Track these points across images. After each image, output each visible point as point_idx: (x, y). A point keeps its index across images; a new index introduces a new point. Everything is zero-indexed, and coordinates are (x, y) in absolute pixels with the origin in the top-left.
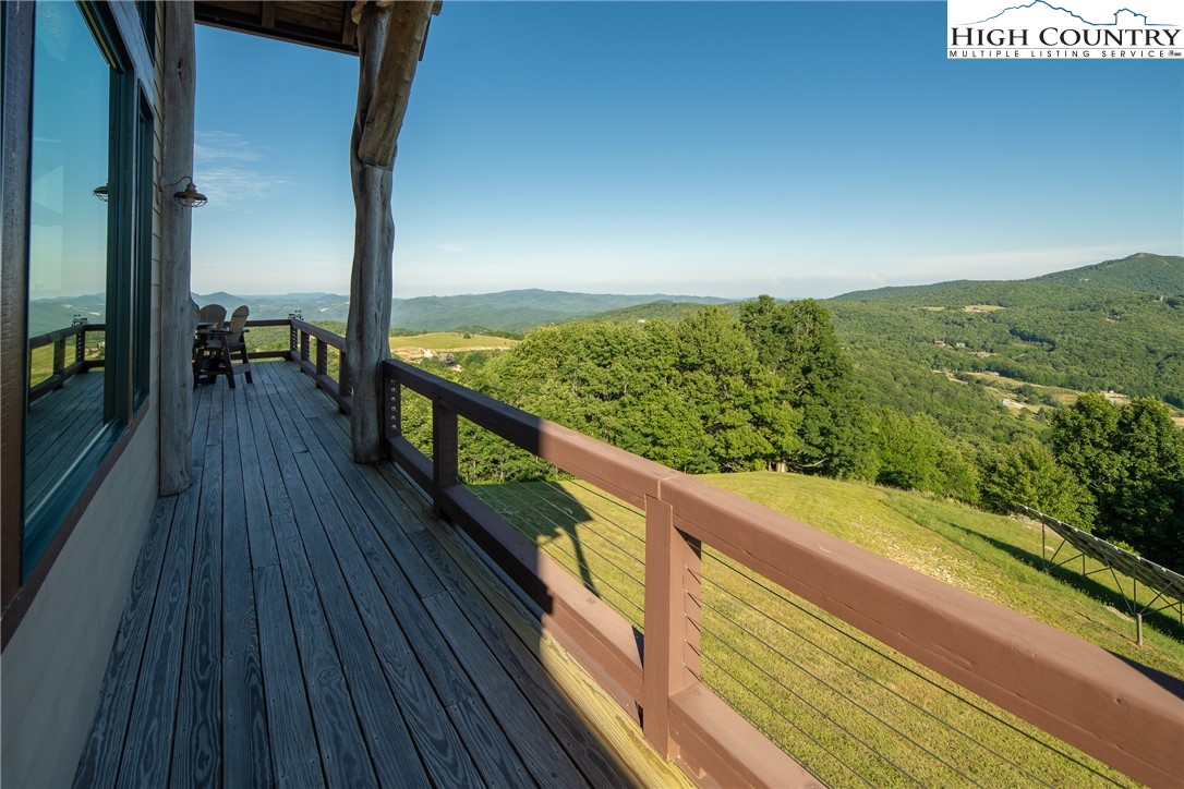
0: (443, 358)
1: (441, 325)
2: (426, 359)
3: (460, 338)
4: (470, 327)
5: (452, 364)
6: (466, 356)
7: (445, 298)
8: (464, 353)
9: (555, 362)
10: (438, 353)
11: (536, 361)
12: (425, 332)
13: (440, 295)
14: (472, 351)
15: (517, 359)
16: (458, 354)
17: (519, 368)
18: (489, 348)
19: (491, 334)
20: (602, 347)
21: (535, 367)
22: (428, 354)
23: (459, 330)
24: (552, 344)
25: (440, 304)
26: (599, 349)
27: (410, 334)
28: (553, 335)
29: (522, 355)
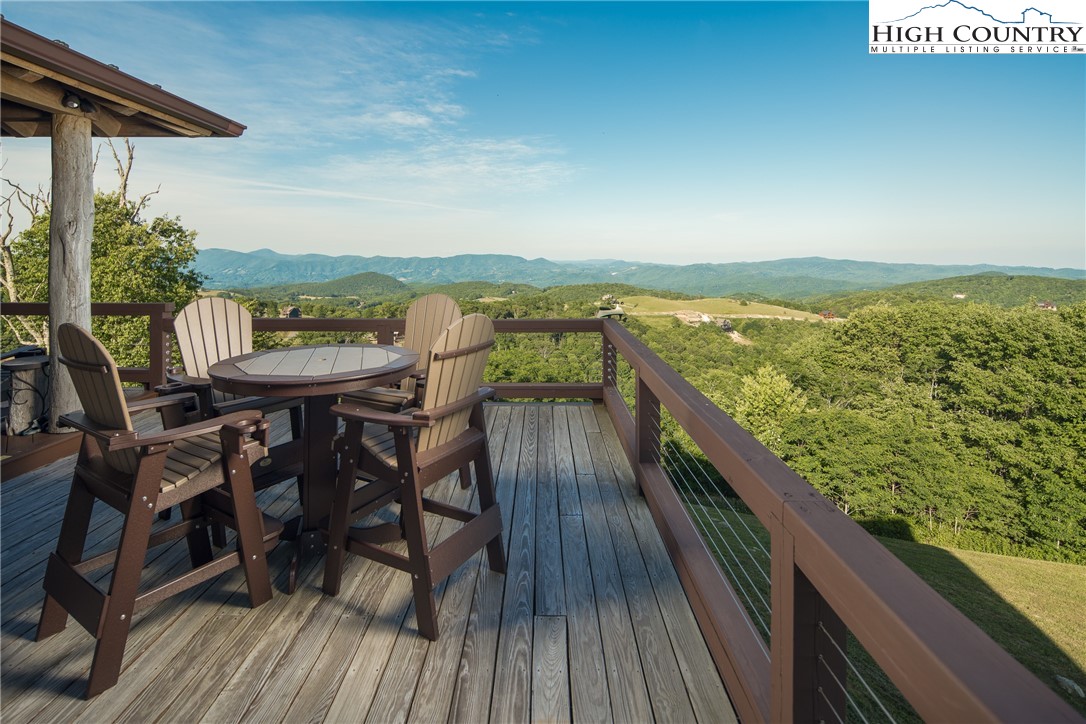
0: (720, 323)
1: (717, 291)
2: (704, 323)
3: (736, 305)
4: (745, 293)
5: (729, 329)
6: (743, 323)
7: (720, 265)
8: (741, 319)
9: (895, 353)
10: (716, 318)
11: (865, 349)
12: (702, 298)
13: (715, 262)
14: (749, 319)
15: (839, 344)
16: (734, 320)
17: (841, 356)
18: (768, 317)
19: (769, 302)
20: (987, 343)
21: (865, 358)
22: (706, 318)
23: (736, 296)
24: (891, 329)
25: (715, 271)
26: (980, 345)
27: (687, 298)
28: (890, 317)
29: (844, 338)
